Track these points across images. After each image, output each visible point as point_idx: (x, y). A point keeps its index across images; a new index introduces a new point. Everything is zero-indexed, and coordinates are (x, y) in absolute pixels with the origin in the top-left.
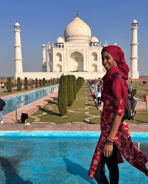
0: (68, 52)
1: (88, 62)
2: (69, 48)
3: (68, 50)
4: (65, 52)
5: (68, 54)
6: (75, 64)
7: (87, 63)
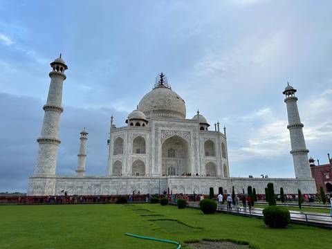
0: (159, 135)
1: (198, 158)
2: (161, 128)
3: (160, 132)
4: (153, 136)
5: (159, 140)
6: (168, 162)
7: (196, 159)
